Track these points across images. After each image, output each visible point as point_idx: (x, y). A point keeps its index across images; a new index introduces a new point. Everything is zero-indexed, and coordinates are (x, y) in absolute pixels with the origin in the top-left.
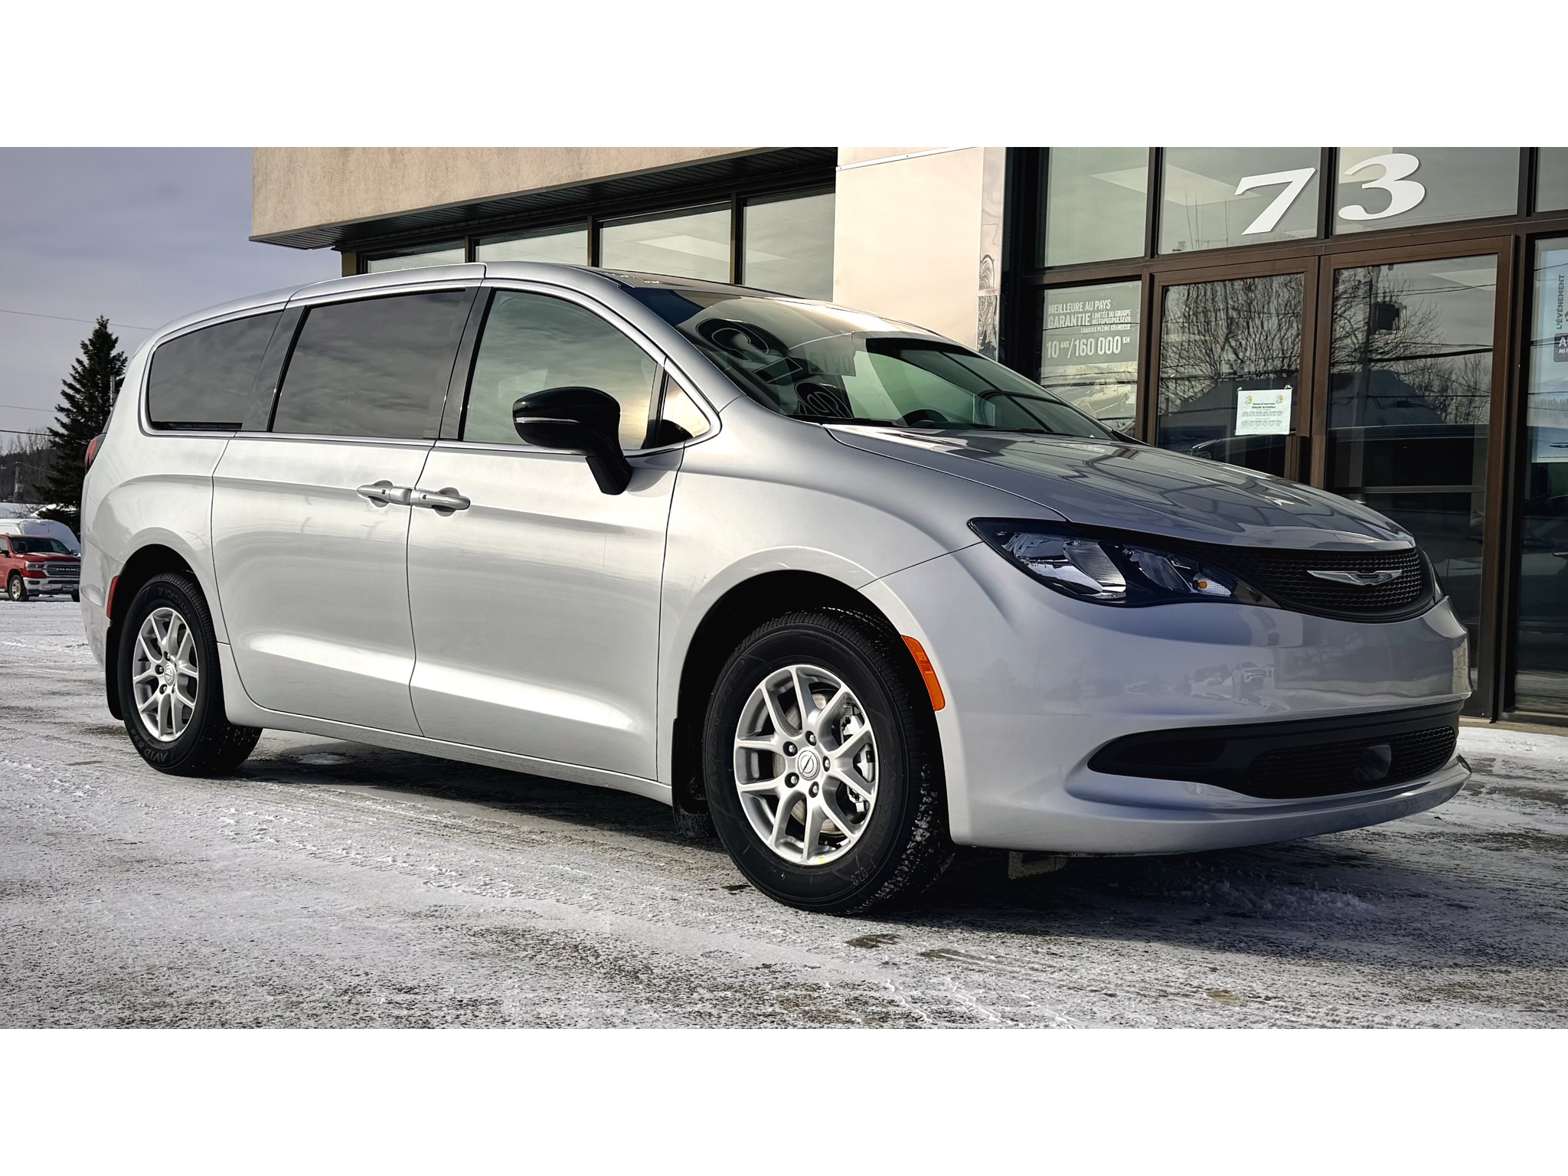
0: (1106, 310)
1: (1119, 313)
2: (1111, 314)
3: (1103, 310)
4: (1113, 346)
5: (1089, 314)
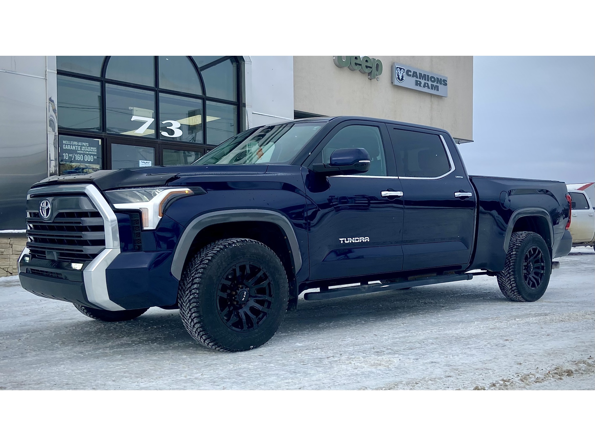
0: (87, 146)
1: (92, 148)
2: (89, 148)
3: (86, 146)
4: (90, 159)
5: (80, 147)
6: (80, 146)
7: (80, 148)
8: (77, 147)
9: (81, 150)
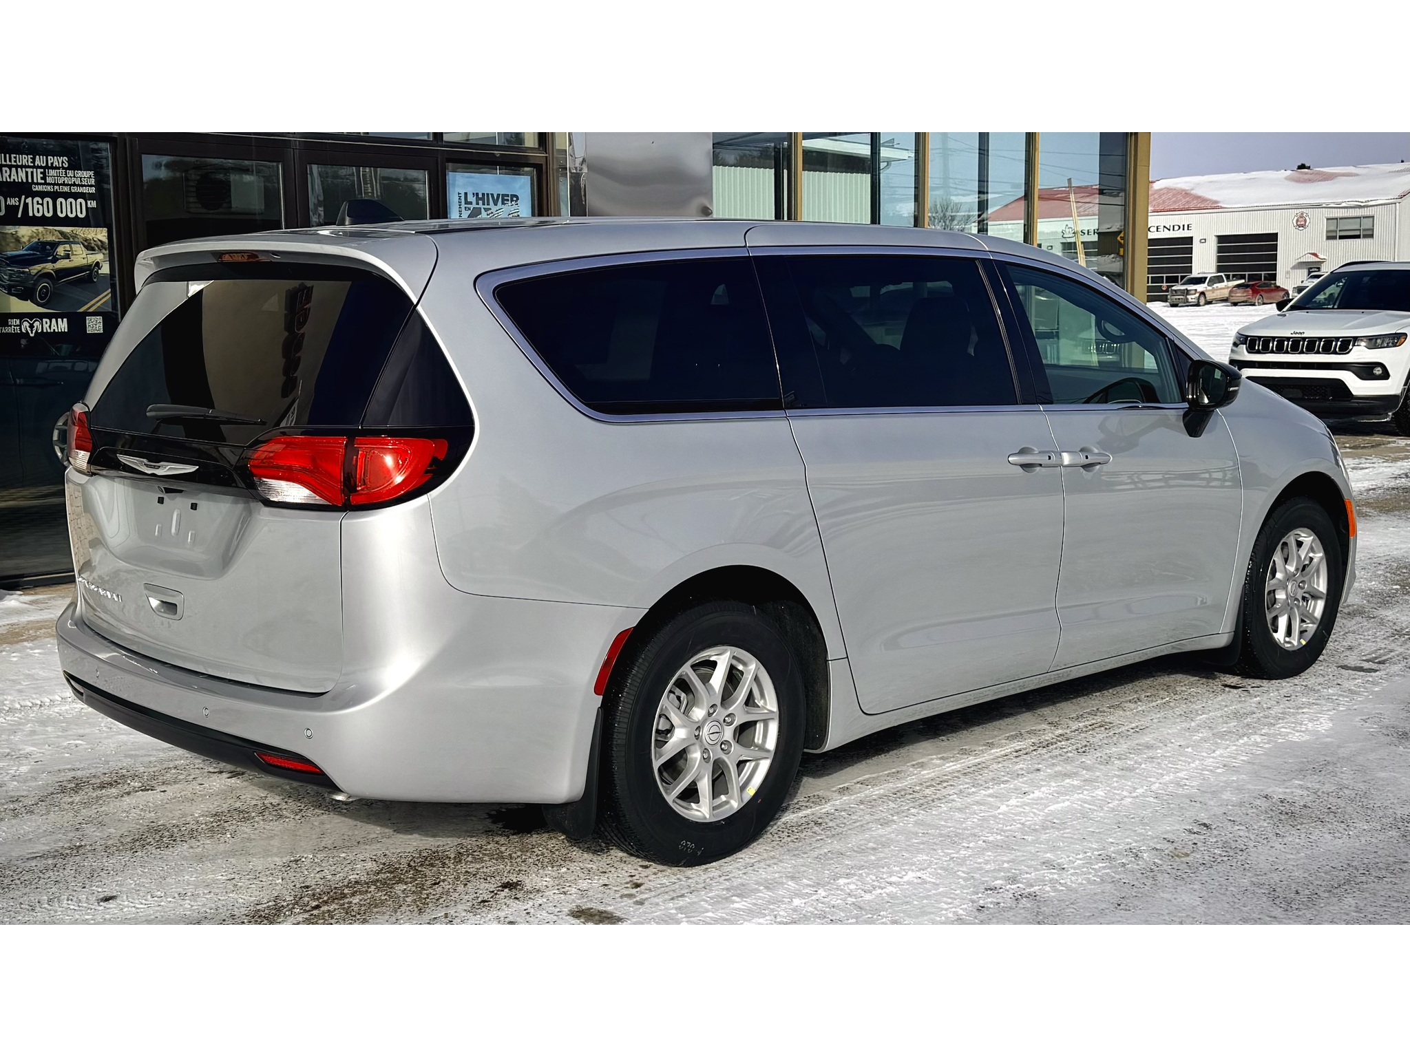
0: (63, 168)
1: (79, 174)
2: (70, 173)
3: (59, 168)
4: (76, 208)
5: (42, 170)
6: (41, 167)
7: (40, 176)
8: (32, 173)
9: (45, 180)
